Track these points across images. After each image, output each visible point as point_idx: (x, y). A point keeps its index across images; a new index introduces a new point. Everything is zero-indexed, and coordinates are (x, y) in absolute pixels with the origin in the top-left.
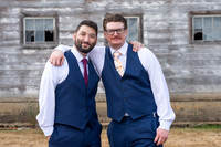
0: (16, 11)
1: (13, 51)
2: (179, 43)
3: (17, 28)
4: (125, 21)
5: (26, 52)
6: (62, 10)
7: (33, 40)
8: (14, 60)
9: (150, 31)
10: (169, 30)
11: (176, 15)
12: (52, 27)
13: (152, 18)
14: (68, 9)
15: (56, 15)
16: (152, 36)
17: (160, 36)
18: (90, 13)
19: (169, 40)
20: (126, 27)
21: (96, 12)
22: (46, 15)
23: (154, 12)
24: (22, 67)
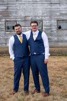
0: (4, 20)
1: (3, 32)
2: (54, 30)
3: (4, 25)
4: (37, 23)
5: (7, 33)
6: (18, 20)
7: (9, 29)
8: (4, 35)
9: (45, 26)
10: (51, 26)
13: (46, 22)
14: (20, 19)
15: (16, 21)
16: (46, 28)
17: (48, 28)
18: (26, 21)
19: (51, 29)
20: (37, 25)
21: (28, 20)
22: (13, 21)
23: (46, 20)
24: (6, 37)
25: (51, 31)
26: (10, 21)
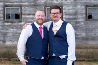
2: (80, 20)
3: (2, 12)
5: (6, 24)
6: (24, 4)
7: (9, 18)
9: (66, 14)
10: (75, 14)
11: (79, 7)
12: (19, 12)
13: (67, 8)
14: (27, 3)
15: (21, 6)
16: (67, 17)
17: (71, 17)
18: (37, 5)
19: (75, 19)
21: (40, 5)
22: (16, 6)
23: (68, 5)
24: (4, 31)
25: (77, 23)
26: (12, 6)
